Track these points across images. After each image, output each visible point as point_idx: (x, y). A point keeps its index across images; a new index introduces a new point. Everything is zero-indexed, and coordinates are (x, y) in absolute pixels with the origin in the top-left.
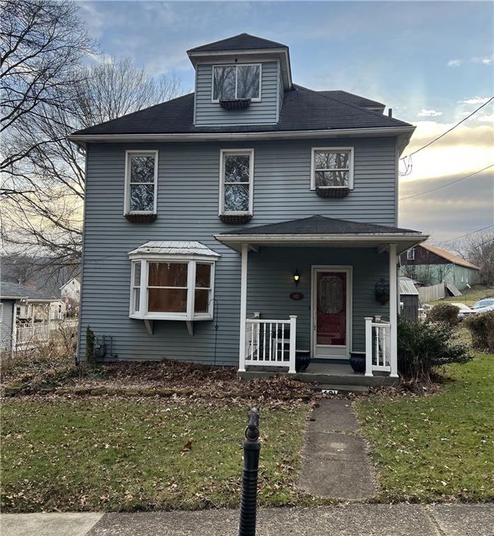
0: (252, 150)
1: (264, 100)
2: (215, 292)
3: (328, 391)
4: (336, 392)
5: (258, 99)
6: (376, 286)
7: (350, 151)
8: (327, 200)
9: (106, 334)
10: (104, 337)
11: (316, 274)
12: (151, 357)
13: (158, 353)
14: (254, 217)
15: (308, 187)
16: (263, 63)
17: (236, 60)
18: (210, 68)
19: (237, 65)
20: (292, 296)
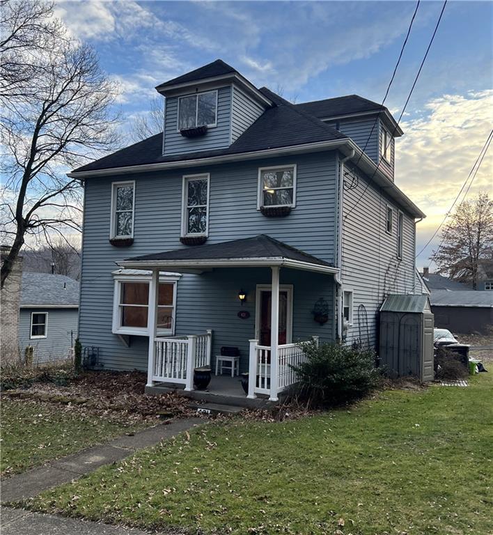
0: (208, 174)
1: (219, 125)
2: (177, 309)
3: (202, 410)
4: (209, 411)
5: (214, 125)
6: (316, 305)
7: (293, 168)
8: (273, 219)
9: (94, 345)
10: (93, 348)
11: (259, 293)
12: (127, 367)
13: (131, 364)
14: (210, 238)
15: (254, 207)
16: (219, 90)
17: (197, 90)
18: (175, 100)
19: (198, 95)
20: (239, 315)
